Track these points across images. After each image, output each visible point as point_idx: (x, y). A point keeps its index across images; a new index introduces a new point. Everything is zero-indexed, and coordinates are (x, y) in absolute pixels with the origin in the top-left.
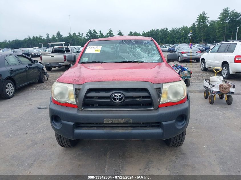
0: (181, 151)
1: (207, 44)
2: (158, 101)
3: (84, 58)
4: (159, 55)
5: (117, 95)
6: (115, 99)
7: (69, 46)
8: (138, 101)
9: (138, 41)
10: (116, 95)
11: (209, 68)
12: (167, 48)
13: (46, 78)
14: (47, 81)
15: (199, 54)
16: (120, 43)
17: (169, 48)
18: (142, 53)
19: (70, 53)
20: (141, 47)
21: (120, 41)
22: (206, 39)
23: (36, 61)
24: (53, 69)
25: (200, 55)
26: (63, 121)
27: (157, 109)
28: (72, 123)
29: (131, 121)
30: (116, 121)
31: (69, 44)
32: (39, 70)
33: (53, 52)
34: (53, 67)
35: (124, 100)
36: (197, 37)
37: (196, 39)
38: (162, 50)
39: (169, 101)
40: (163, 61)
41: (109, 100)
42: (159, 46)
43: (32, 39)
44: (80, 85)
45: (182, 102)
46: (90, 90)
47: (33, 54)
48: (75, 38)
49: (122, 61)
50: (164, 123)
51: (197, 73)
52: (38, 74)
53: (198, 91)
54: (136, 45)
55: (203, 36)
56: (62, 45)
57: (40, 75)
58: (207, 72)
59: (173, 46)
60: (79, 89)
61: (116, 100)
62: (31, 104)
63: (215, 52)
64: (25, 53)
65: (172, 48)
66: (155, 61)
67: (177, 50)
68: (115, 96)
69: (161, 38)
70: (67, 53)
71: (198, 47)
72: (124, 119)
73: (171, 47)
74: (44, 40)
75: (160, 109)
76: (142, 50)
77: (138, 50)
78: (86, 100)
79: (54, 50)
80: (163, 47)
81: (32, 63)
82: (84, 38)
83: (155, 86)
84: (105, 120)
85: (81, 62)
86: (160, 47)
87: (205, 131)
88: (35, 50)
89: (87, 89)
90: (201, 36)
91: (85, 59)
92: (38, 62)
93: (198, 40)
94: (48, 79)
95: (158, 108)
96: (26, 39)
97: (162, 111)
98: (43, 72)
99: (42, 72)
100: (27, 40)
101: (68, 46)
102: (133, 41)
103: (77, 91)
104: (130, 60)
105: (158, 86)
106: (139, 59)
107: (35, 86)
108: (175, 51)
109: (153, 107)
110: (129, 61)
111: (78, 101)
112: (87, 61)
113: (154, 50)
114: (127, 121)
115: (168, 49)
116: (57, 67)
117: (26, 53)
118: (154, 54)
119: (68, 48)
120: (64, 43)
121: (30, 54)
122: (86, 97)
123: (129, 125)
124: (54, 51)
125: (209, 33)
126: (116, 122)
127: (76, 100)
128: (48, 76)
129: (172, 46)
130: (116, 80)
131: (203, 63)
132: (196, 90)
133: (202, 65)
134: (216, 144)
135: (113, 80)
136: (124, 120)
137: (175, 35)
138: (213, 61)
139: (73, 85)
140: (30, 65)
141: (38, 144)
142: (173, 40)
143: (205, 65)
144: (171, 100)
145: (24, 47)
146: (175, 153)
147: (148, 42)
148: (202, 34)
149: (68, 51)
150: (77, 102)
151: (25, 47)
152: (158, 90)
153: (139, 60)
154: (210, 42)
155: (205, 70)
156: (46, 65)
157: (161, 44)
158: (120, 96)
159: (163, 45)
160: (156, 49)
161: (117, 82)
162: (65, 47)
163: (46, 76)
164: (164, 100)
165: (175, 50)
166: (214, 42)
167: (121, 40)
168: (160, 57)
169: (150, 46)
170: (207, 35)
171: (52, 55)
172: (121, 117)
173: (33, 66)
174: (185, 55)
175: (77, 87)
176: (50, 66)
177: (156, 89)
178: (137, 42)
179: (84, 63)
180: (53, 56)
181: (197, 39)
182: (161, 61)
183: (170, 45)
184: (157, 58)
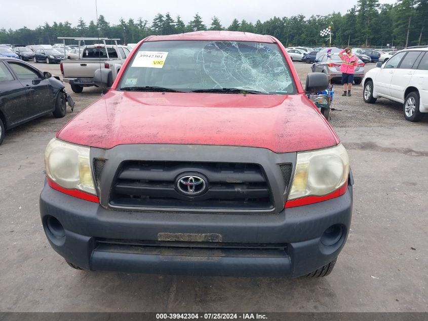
0: (326, 288)
1: (374, 48)
2: (285, 193)
3: (129, 78)
4: (289, 78)
5: (191, 178)
6: (184, 187)
7: (115, 44)
8: (238, 192)
9: (245, 43)
10: (189, 178)
11: (380, 97)
12: (300, 53)
13: (68, 108)
14: (71, 114)
15: (361, 70)
16: (206, 48)
17: (304, 54)
18: (254, 71)
19: (118, 59)
20: (251, 58)
21: (206, 44)
22: (373, 39)
23: (47, 75)
24: (85, 89)
25: (363, 70)
26: (67, 231)
27: (281, 212)
28: (87, 238)
29: (220, 238)
30: (185, 237)
31: (116, 42)
32: (54, 93)
33: (84, 55)
34: (85, 86)
35: (206, 189)
36: (358, 34)
37: (354, 38)
38: (292, 58)
39: (308, 193)
40: (296, 91)
41: (171, 188)
42: (286, 50)
43: (52, 28)
44: (105, 149)
45: (338, 193)
46: (127, 164)
47: (52, 57)
48: (133, 28)
49: (210, 88)
50: (295, 245)
51: (355, 105)
52: (53, 100)
53: (358, 144)
54: (241, 53)
55: (369, 32)
56: (101, 42)
57: (56, 102)
58: (374, 105)
59: (312, 50)
60: (104, 161)
61: (186, 189)
62: (33, 163)
63: (392, 67)
64: (37, 54)
65: (310, 54)
66: (281, 89)
67: (320, 59)
68: (186, 179)
69: (290, 35)
70: (111, 59)
71: (358, 54)
72: (203, 234)
73: (309, 52)
74: (74, 30)
75: (287, 211)
76: (255, 65)
77: (246, 64)
78: (118, 186)
79: (87, 52)
80: (294, 51)
81: (40, 79)
82: (149, 29)
83: (279, 159)
84: (160, 235)
85: (122, 87)
86: (289, 52)
87: (374, 239)
88: (55, 50)
89: (121, 162)
90: (364, 34)
91: (130, 82)
92: (50, 76)
93: (359, 39)
94: (72, 110)
95: (284, 210)
96: (42, 28)
97: (294, 217)
98: (63, 96)
99: (60, 96)
100: (43, 30)
101: (114, 46)
102: (234, 44)
103: (97, 165)
104: (227, 87)
105: (287, 159)
106: (245, 84)
107: (46, 123)
108: (317, 62)
109: (272, 207)
110: (224, 89)
111: (99, 188)
112: (135, 87)
113: (279, 65)
114: (212, 239)
115: (302, 55)
116: (92, 85)
117: (39, 54)
118: (278, 74)
119: (113, 49)
120: (107, 39)
121: (47, 57)
122: (118, 180)
123: (215, 247)
124: (87, 54)
125: (380, 28)
126: (186, 239)
127: (96, 186)
128: (72, 104)
129: (310, 50)
130: (190, 142)
131: (368, 87)
132: (355, 144)
133: (366, 91)
134: (397, 271)
135: (183, 142)
136: (206, 236)
137: (317, 29)
138: (388, 85)
139: (89, 149)
140: (37, 82)
141: (30, 259)
142: (312, 38)
143: (372, 91)
144: (314, 189)
145: (37, 44)
146: (313, 291)
147: (266, 48)
148: (367, 30)
149: (114, 54)
150: (97, 190)
151: (40, 42)
152: (284, 168)
153: (247, 86)
154: (380, 45)
155: (372, 101)
156: (70, 80)
157: (290, 45)
158: (196, 180)
159: (294, 48)
160: (282, 63)
161: (191, 146)
162: (107, 46)
163: (70, 105)
164: (297, 190)
165: (317, 59)
166: (388, 45)
167: (210, 40)
168: (290, 82)
169: (270, 57)
170: (376, 31)
171: (84, 62)
172: (199, 230)
173: (42, 83)
174: (334, 70)
175: (99, 155)
176: (79, 83)
177: (281, 165)
178: (244, 46)
179: (128, 89)
180: (85, 65)
181: (357, 37)
182: (292, 91)
183: (307, 48)
184: (285, 83)
